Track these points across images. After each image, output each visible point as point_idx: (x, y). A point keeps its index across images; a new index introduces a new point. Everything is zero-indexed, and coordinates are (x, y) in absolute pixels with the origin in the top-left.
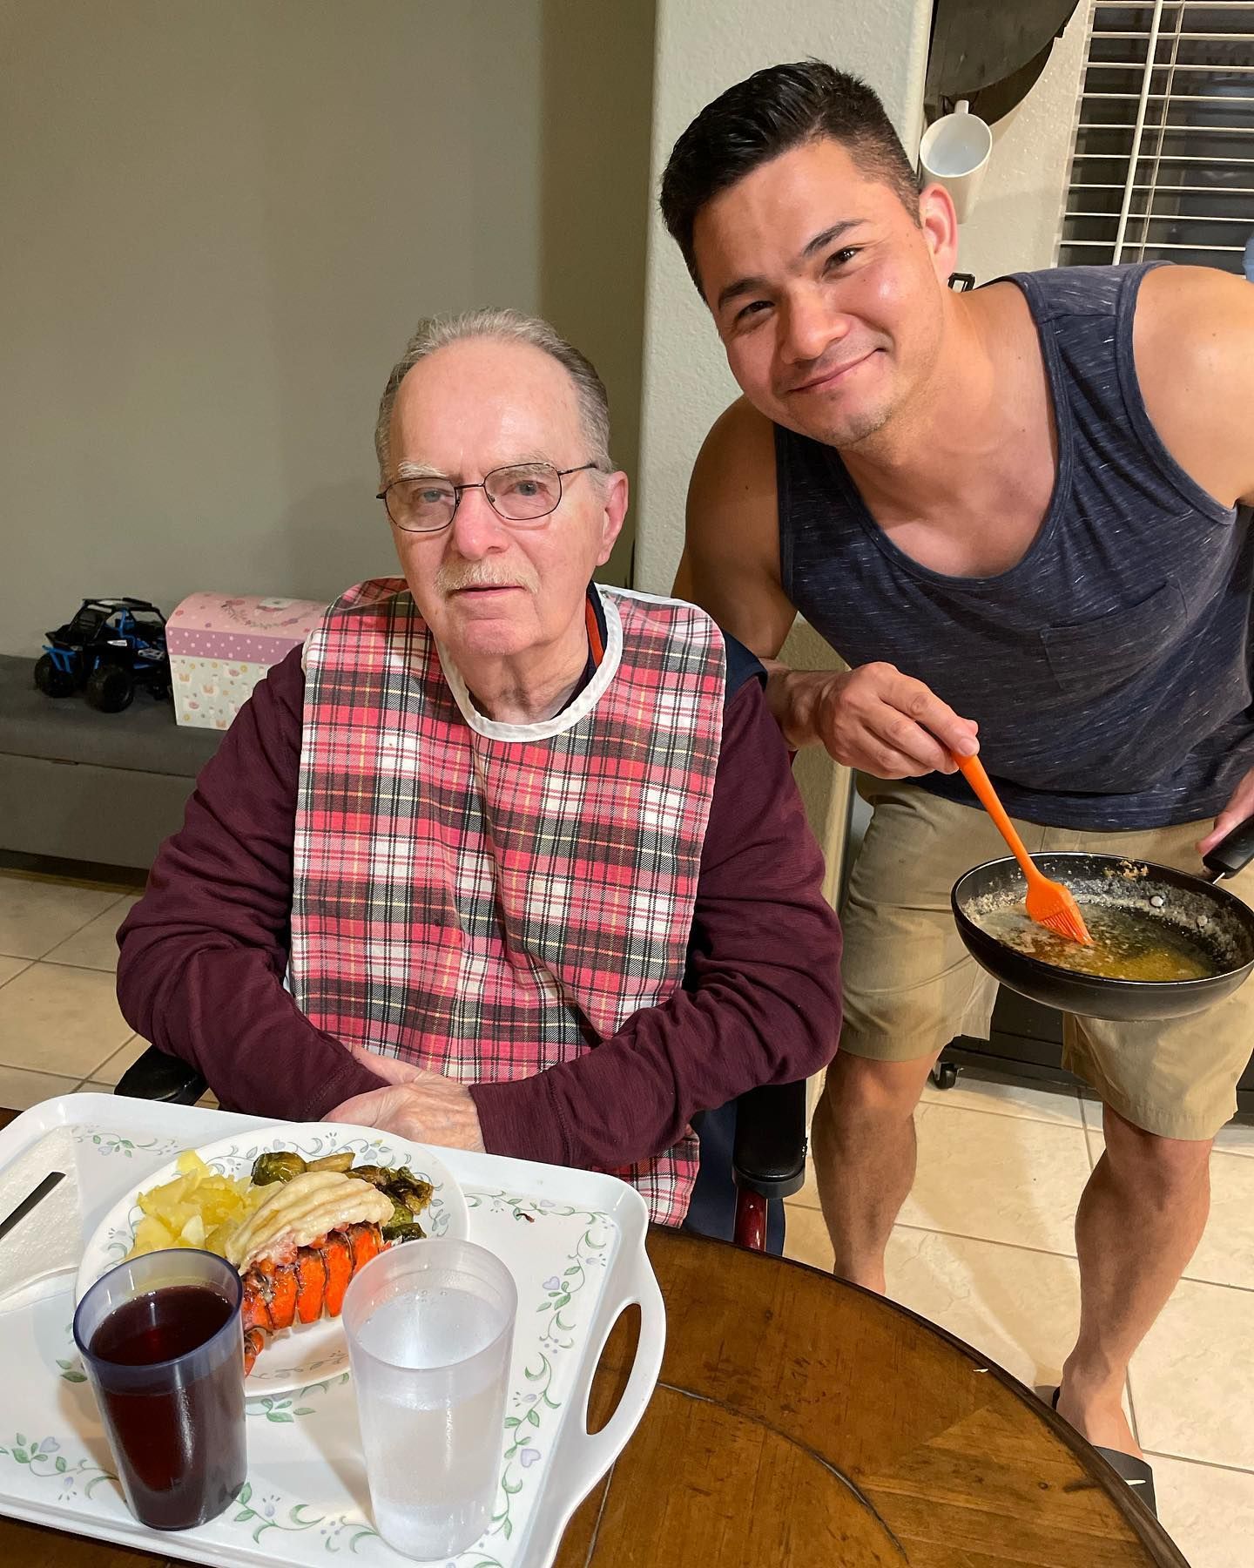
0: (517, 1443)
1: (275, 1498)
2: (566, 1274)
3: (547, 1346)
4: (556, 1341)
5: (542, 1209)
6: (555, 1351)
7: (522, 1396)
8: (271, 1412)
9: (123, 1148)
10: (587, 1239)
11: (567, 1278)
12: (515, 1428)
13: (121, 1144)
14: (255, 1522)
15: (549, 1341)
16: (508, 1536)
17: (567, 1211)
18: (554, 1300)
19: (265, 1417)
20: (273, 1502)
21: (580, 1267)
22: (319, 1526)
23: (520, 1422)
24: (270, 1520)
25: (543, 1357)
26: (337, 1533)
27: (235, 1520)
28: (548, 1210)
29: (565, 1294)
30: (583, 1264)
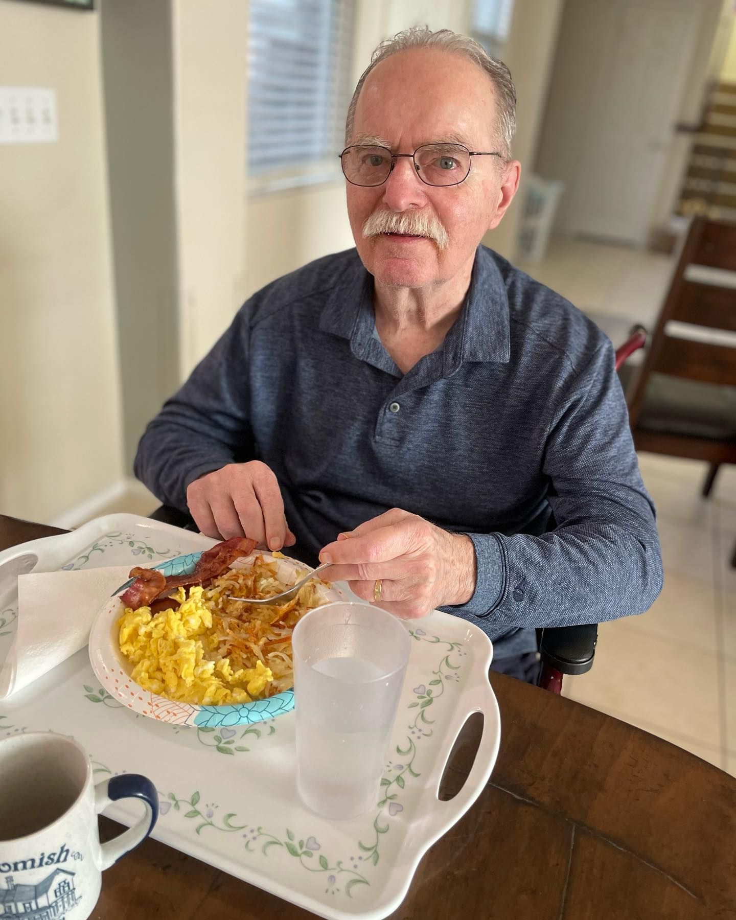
0: (387, 798)
1: (215, 806)
2: (430, 684)
3: (413, 733)
4: (420, 730)
5: (416, 635)
6: (419, 738)
7: (394, 764)
8: (221, 745)
9: (147, 552)
10: (447, 660)
11: (431, 687)
12: (387, 786)
13: (146, 549)
14: (198, 820)
15: (415, 730)
16: (376, 863)
17: (434, 639)
18: (421, 701)
19: (215, 748)
20: (213, 808)
21: (440, 681)
22: (242, 832)
23: (390, 783)
24: (209, 820)
25: (410, 740)
26: (254, 838)
27: (186, 816)
28: (421, 637)
29: (428, 698)
30: (444, 680)
